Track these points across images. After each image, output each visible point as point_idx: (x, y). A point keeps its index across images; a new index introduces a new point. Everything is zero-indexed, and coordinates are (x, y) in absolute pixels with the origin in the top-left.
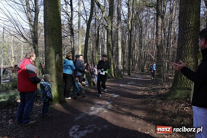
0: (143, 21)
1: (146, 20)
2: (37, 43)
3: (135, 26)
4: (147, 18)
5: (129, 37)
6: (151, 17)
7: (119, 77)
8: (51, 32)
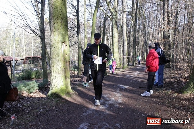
2: (44, 35)
8: (56, 20)
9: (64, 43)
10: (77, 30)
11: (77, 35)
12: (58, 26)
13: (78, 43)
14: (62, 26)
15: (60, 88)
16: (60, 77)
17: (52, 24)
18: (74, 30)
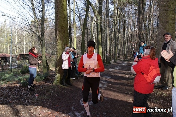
0: (126, 16)
1: (129, 15)
2: (44, 37)
3: (120, 20)
4: (129, 14)
5: (115, 30)
6: (133, 12)
7: (107, 63)
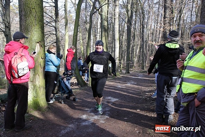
2: (9, 30)
8: (28, 13)
9: (38, 43)
10: (55, 25)
11: (54, 33)
12: (31, 21)
13: (56, 42)
14: (36, 22)
15: (32, 101)
16: (33, 86)
17: (22, 18)
18: (51, 25)
